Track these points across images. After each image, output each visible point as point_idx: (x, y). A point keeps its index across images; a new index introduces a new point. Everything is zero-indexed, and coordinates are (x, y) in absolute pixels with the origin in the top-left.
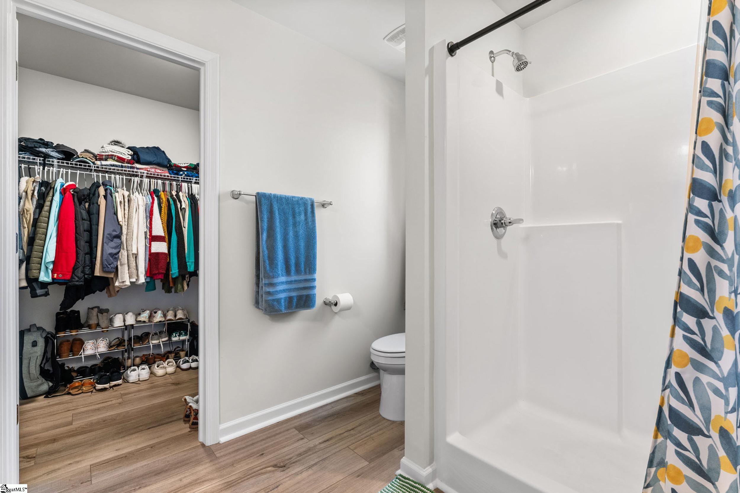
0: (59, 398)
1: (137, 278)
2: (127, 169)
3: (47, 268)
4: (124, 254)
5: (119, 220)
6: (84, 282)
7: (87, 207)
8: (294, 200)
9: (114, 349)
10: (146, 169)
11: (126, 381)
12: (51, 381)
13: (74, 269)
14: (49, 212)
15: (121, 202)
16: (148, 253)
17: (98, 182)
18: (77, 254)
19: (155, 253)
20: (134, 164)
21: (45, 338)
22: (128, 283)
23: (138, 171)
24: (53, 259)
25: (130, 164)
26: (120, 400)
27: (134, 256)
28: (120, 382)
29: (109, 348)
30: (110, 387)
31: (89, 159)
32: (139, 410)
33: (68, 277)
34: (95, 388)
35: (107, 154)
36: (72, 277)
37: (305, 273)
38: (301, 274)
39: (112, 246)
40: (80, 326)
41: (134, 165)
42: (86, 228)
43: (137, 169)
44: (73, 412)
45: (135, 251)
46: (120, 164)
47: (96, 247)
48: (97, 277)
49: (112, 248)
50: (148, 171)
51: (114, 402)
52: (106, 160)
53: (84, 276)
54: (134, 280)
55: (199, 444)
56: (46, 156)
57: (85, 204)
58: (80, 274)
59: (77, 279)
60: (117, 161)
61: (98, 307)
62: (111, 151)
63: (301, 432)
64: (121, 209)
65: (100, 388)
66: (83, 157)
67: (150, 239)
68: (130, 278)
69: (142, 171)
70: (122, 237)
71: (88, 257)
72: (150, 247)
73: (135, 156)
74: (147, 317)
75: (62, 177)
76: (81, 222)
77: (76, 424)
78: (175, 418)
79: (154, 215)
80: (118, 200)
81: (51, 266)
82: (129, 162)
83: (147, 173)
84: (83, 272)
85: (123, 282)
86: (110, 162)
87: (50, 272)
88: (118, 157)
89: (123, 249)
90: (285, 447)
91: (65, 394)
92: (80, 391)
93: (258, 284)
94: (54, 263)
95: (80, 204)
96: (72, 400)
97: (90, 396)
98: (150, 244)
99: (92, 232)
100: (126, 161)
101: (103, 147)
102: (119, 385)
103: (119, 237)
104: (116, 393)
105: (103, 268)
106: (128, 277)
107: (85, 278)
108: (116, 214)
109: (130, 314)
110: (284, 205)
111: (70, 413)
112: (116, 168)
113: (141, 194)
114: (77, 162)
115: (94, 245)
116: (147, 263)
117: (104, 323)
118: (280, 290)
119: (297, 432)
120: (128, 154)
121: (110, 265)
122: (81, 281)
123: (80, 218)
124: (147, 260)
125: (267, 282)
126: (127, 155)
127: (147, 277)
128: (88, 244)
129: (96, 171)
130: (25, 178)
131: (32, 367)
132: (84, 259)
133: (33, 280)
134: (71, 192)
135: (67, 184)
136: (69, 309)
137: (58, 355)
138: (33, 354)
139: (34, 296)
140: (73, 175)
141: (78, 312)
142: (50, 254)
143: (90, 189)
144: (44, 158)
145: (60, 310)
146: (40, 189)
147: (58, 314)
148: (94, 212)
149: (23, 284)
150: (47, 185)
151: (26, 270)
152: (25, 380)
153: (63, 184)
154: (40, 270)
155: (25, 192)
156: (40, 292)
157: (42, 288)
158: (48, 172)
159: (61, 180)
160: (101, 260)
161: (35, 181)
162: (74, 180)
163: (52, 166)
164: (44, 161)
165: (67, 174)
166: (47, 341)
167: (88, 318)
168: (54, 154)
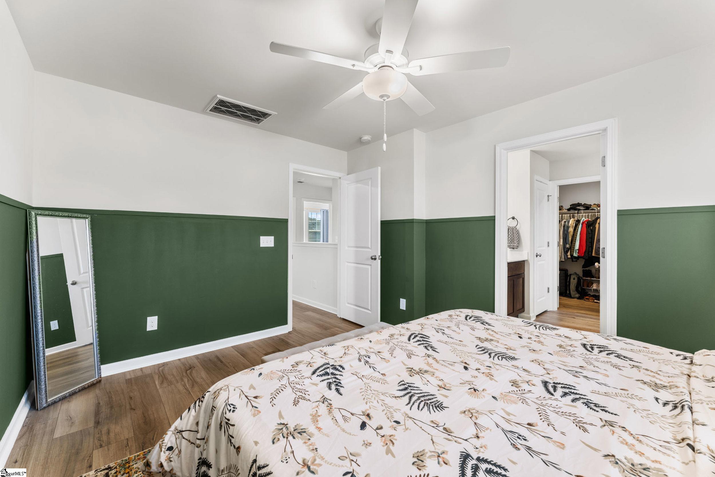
0: (581, 300)
3: (576, 252)
6: (589, 257)
7: (591, 228)
12: (580, 295)
13: (585, 252)
14: (577, 231)
17: (598, 217)
18: (587, 247)
24: (578, 249)
31: (595, 207)
33: (583, 255)
34: (594, 301)
40: (592, 276)
42: (590, 237)
47: (594, 244)
48: (593, 256)
53: (589, 255)
56: (579, 210)
58: (587, 255)
66: (593, 207)
76: (588, 234)
81: (577, 251)
91: (583, 300)
92: (589, 301)
95: (589, 227)
96: (584, 302)
97: (591, 303)
99: (592, 238)
105: (595, 253)
111: (580, 303)
114: (591, 210)
121: (597, 251)
122: (587, 258)
128: (590, 243)
129: (597, 212)
130: (572, 219)
131: (573, 287)
132: (589, 249)
133: (572, 255)
134: (586, 223)
135: (585, 220)
136: (587, 269)
137: (583, 286)
138: (573, 282)
139: (573, 261)
140: (588, 215)
141: (591, 271)
142: (577, 246)
143: (594, 220)
144: (578, 210)
145: (582, 268)
146: (576, 223)
147: (583, 270)
148: (594, 230)
149: (569, 256)
150: (578, 221)
151: (570, 252)
152: (571, 291)
153: (584, 220)
154: (574, 252)
155: (571, 225)
156: (574, 260)
157: (575, 259)
158: (579, 216)
159: (583, 218)
160: (595, 250)
161: (574, 220)
162: (588, 218)
163: (581, 213)
164: (578, 212)
165: (586, 216)
166: (579, 279)
167: (595, 274)
168: (582, 208)
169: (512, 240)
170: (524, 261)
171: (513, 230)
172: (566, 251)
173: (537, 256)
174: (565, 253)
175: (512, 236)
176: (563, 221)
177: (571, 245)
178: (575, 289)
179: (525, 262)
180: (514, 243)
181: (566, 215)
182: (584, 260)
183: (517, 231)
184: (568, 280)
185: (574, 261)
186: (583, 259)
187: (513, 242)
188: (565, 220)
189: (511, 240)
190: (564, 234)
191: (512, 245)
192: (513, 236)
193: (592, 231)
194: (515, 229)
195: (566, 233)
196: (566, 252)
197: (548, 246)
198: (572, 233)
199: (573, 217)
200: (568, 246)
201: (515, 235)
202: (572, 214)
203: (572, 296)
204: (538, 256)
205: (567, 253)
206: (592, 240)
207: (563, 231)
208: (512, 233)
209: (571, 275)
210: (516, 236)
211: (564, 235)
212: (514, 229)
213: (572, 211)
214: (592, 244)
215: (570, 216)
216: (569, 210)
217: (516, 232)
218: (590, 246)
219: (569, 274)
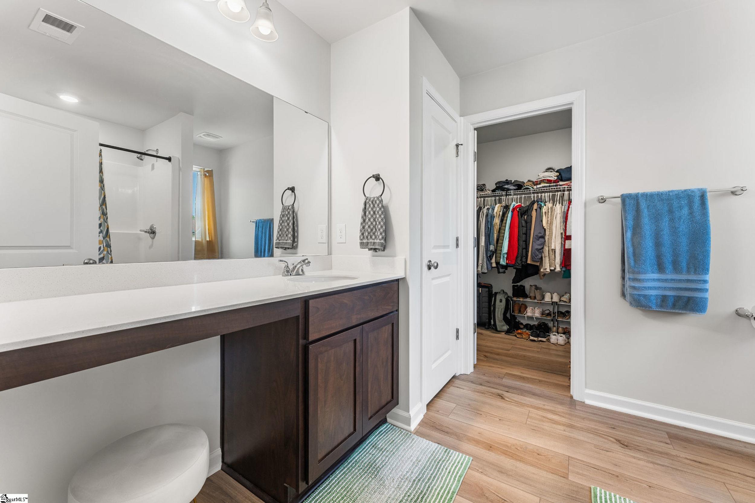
0: (510, 336)
1: (555, 267)
2: (553, 188)
3: (504, 257)
4: (546, 249)
5: (544, 226)
6: (522, 266)
7: (526, 218)
8: (671, 194)
9: (544, 317)
10: (566, 184)
11: (549, 340)
12: (509, 326)
13: (517, 258)
14: (506, 223)
15: (545, 212)
16: (563, 249)
17: (534, 200)
18: (518, 249)
19: (568, 249)
20: (558, 182)
21: (506, 298)
22: (548, 270)
23: (561, 187)
24: (506, 252)
25: (556, 183)
26: (539, 350)
27: (553, 251)
28: (544, 339)
29: (542, 315)
30: (538, 341)
31: (530, 185)
32: (546, 359)
33: (513, 263)
34: (529, 337)
35: (541, 179)
36: (515, 263)
37: (688, 272)
38: (681, 273)
39: (538, 244)
40: (525, 296)
41: (558, 184)
42: (524, 232)
43: (560, 185)
44: (513, 346)
45: (553, 247)
46: (548, 185)
47: (529, 244)
48: (529, 264)
49: (538, 245)
50: (568, 185)
51: (535, 349)
52: (540, 184)
53: (522, 263)
54: (553, 268)
55: (570, 395)
56: (508, 189)
57: (524, 216)
58: (519, 262)
59: (518, 264)
60: (547, 183)
61: (536, 286)
62: (544, 177)
63: (671, 439)
64: (546, 217)
65: (532, 339)
66: (527, 186)
67: (564, 238)
68: (550, 267)
69: (563, 186)
70: (546, 237)
71: (524, 250)
72: (565, 244)
73: (560, 176)
74: (568, 299)
75: (515, 201)
76: (521, 228)
77: (511, 352)
78: (565, 374)
79: (568, 219)
80: (544, 211)
81: (506, 256)
82: (555, 182)
83: (568, 187)
84: (521, 260)
85: (546, 269)
86: (543, 185)
87: (505, 259)
88: (548, 180)
89: (546, 246)
90: (642, 437)
91: (514, 336)
92: (521, 337)
93: (623, 278)
94: (507, 253)
95: (522, 217)
96: (516, 339)
97: (525, 341)
98: (565, 242)
99: (527, 234)
100: (552, 181)
101: (539, 176)
102: (543, 341)
103: (543, 237)
104: (540, 345)
105: (533, 259)
106: (549, 266)
107: (522, 264)
108: (542, 221)
109: (555, 294)
110: (656, 201)
111: (512, 345)
112: (545, 188)
113: (561, 204)
114: (524, 189)
115: (528, 243)
116: (562, 256)
117: (538, 297)
118: (649, 287)
119: (667, 436)
120: (555, 176)
121: (536, 256)
122: (520, 266)
123: (521, 226)
124: (563, 254)
125: (632, 277)
126: (553, 176)
127: (562, 267)
128: (525, 242)
129: (533, 193)
130: (498, 205)
131: (499, 314)
132: (522, 251)
133: (498, 263)
134: (518, 209)
135: (516, 205)
136: (519, 284)
137: (513, 311)
138: (500, 307)
139: (499, 272)
140: (521, 198)
141: (524, 287)
142: (505, 248)
143: (528, 206)
144: (507, 191)
145: (512, 283)
146: (503, 211)
147: (513, 286)
148: (529, 221)
149: (494, 265)
150: (507, 207)
151: (496, 257)
152: (497, 320)
153: (514, 205)
154: (500, 257)
155: (497, 213)
156: (501, 270)
157: (502, 268)
158: (508, 199)
159: (514, 203)
160: (531, 253)
161: (502, 206)
162: (520, 202)
163: (510, 195)
164: (506, 193)
165: (517, 199)
166: (507, 301)
167: (530, 292)
168: (512, 187)
169: (372, 230)
170: (398, 280)
171: (374, 206)
172: (490, 256)
173: (429, 268)
174: (488, 260)
175: (372, 220)
176: (486, 208)
177: (497, 246)
178: (502, 318)
179: (401, 283)
180: (376, 237)
181: (490, 198)
182: (515, 270)
183: (383, 206)
184: (493, 303)
185: (502, 273)
186: (514, 268)
187: (374, 234)
188: (488, 207)
189: (369, 230)
190: (487, 228)
191: (371, 241)
192: (374, 220)
193: (526, 222)
194: (378, 202)
195: (489, 227)
196: (489, 258)
197: (457, 245)
198: (497, 227)
199: (500, 202)
200: (492, 248)
201: (378, 216)
202: (498, 196)
203: (498, 329)
204: (432, 268)
205: (491, 259)
206: (526, 237)
207: (485, 224)
208: (372, 213)
209: (496, 293)
210: (380, 219)
211: (487, 230)
212: (376, 202)
213: (498, 192)
214: (526, 244)
215: (495, 200)
216: (494, 191)
217: (380, 209)
218: (524, 247)
219: (493, 293)
